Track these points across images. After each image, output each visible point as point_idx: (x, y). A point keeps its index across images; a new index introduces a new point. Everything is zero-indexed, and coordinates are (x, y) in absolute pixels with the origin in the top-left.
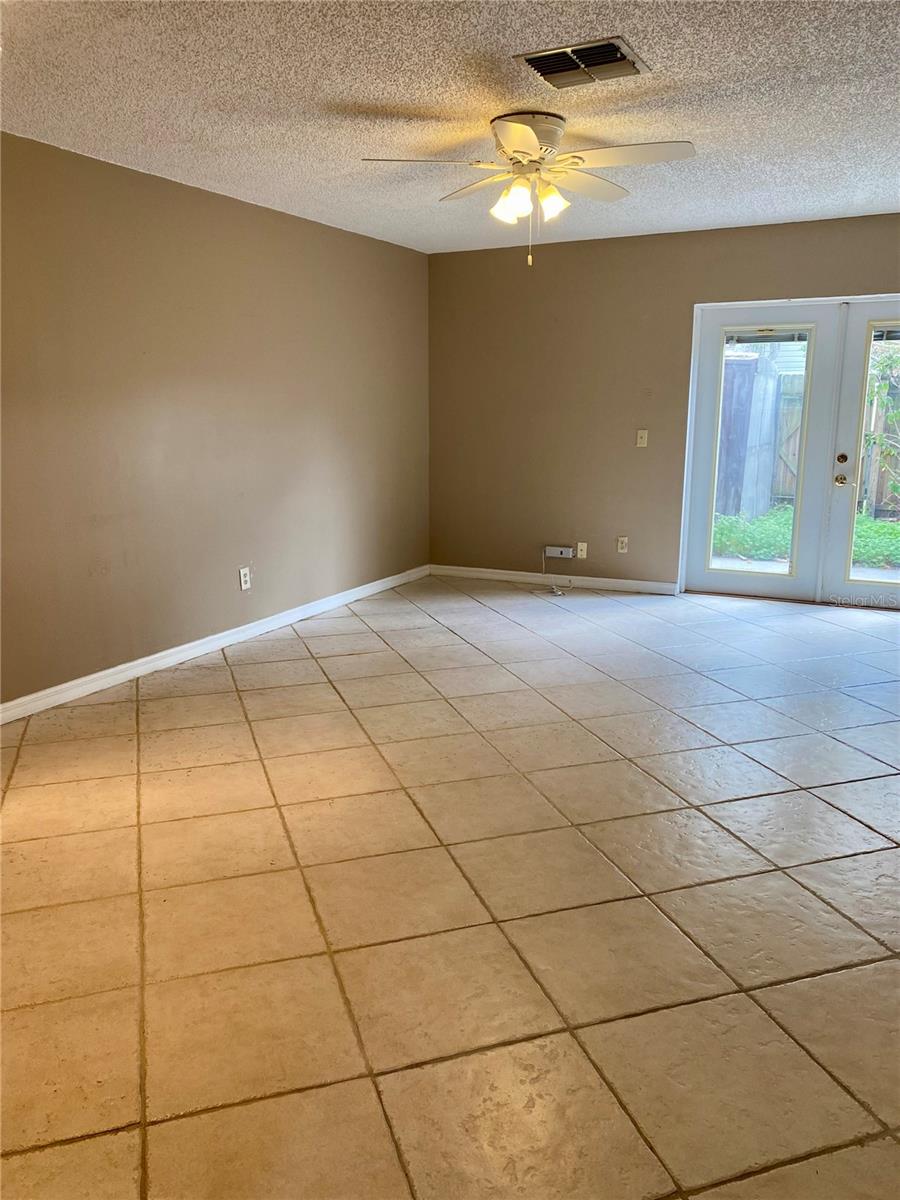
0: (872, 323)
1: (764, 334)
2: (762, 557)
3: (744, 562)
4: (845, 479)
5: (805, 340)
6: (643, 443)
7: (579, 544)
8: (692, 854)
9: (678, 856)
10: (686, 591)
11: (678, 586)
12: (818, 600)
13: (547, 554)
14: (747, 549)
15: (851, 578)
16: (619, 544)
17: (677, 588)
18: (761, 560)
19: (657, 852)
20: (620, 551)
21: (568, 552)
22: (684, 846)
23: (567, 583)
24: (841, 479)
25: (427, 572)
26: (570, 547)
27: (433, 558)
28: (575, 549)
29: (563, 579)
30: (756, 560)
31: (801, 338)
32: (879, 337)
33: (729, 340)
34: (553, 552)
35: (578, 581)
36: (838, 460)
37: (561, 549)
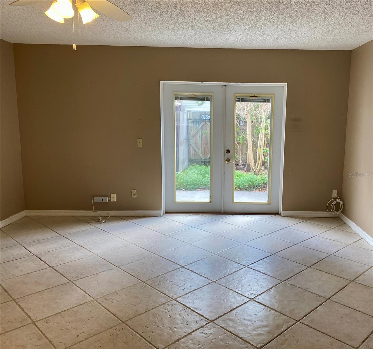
0: (236, 95)
1: (192, 96)
2: (192, 189)
3: (185, 192)
4: (229, 160)
5: (209, 100)
6: (140, 145)
7: (112, 195)
8: (176, 324)
9: (171, 326)
10: (167, 213)
11: (162, 211)
12: (222, 211)
13: (95, 201)
14: (185, 186)
15: (235, 201)
16: (132, 194)
17: (162, 212)
18: (192, 190)
19: (161, 327)
20: (133, 197)
21: (107, 199)
22: (172, 321)
23: (106, 215)
24: (228, 160)
25: (24, 215)
26: (107, 196)
27: (27, 207)
28: (110, 198)
29: (104, 213)
30: (189, 190)
31: (208, 99)
32: (238, 101)
33: (177, 98)
34: (97, 199)
35: (112, 213)
36: (226, 152)
37: (103, 198)
